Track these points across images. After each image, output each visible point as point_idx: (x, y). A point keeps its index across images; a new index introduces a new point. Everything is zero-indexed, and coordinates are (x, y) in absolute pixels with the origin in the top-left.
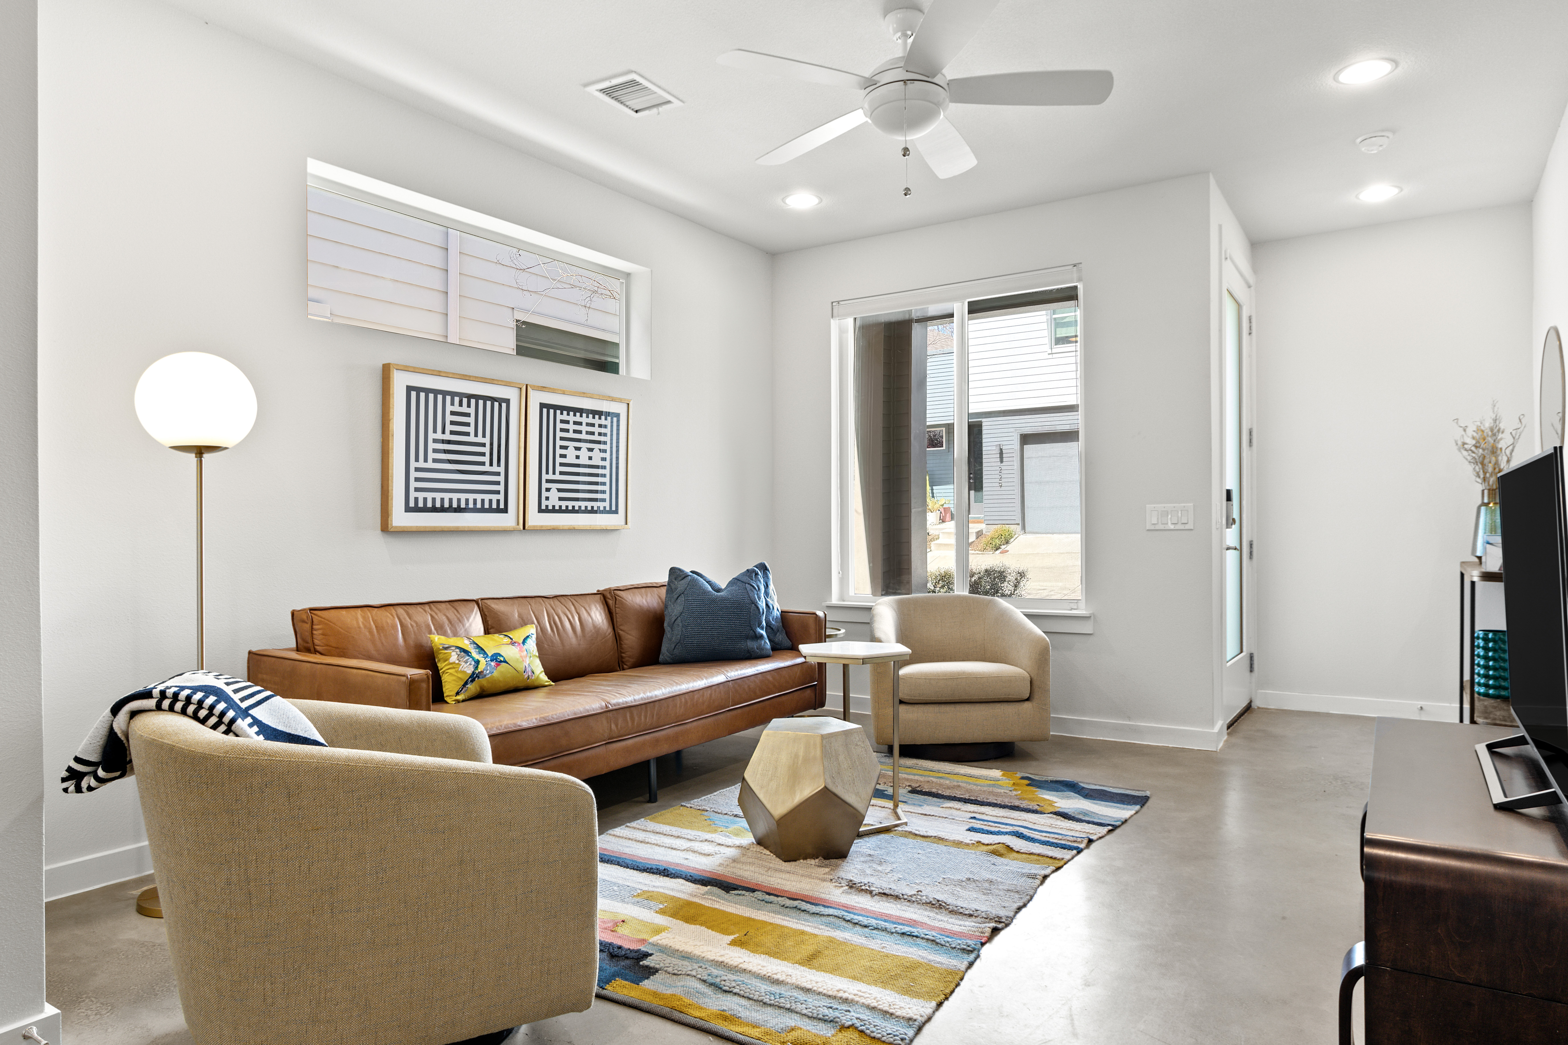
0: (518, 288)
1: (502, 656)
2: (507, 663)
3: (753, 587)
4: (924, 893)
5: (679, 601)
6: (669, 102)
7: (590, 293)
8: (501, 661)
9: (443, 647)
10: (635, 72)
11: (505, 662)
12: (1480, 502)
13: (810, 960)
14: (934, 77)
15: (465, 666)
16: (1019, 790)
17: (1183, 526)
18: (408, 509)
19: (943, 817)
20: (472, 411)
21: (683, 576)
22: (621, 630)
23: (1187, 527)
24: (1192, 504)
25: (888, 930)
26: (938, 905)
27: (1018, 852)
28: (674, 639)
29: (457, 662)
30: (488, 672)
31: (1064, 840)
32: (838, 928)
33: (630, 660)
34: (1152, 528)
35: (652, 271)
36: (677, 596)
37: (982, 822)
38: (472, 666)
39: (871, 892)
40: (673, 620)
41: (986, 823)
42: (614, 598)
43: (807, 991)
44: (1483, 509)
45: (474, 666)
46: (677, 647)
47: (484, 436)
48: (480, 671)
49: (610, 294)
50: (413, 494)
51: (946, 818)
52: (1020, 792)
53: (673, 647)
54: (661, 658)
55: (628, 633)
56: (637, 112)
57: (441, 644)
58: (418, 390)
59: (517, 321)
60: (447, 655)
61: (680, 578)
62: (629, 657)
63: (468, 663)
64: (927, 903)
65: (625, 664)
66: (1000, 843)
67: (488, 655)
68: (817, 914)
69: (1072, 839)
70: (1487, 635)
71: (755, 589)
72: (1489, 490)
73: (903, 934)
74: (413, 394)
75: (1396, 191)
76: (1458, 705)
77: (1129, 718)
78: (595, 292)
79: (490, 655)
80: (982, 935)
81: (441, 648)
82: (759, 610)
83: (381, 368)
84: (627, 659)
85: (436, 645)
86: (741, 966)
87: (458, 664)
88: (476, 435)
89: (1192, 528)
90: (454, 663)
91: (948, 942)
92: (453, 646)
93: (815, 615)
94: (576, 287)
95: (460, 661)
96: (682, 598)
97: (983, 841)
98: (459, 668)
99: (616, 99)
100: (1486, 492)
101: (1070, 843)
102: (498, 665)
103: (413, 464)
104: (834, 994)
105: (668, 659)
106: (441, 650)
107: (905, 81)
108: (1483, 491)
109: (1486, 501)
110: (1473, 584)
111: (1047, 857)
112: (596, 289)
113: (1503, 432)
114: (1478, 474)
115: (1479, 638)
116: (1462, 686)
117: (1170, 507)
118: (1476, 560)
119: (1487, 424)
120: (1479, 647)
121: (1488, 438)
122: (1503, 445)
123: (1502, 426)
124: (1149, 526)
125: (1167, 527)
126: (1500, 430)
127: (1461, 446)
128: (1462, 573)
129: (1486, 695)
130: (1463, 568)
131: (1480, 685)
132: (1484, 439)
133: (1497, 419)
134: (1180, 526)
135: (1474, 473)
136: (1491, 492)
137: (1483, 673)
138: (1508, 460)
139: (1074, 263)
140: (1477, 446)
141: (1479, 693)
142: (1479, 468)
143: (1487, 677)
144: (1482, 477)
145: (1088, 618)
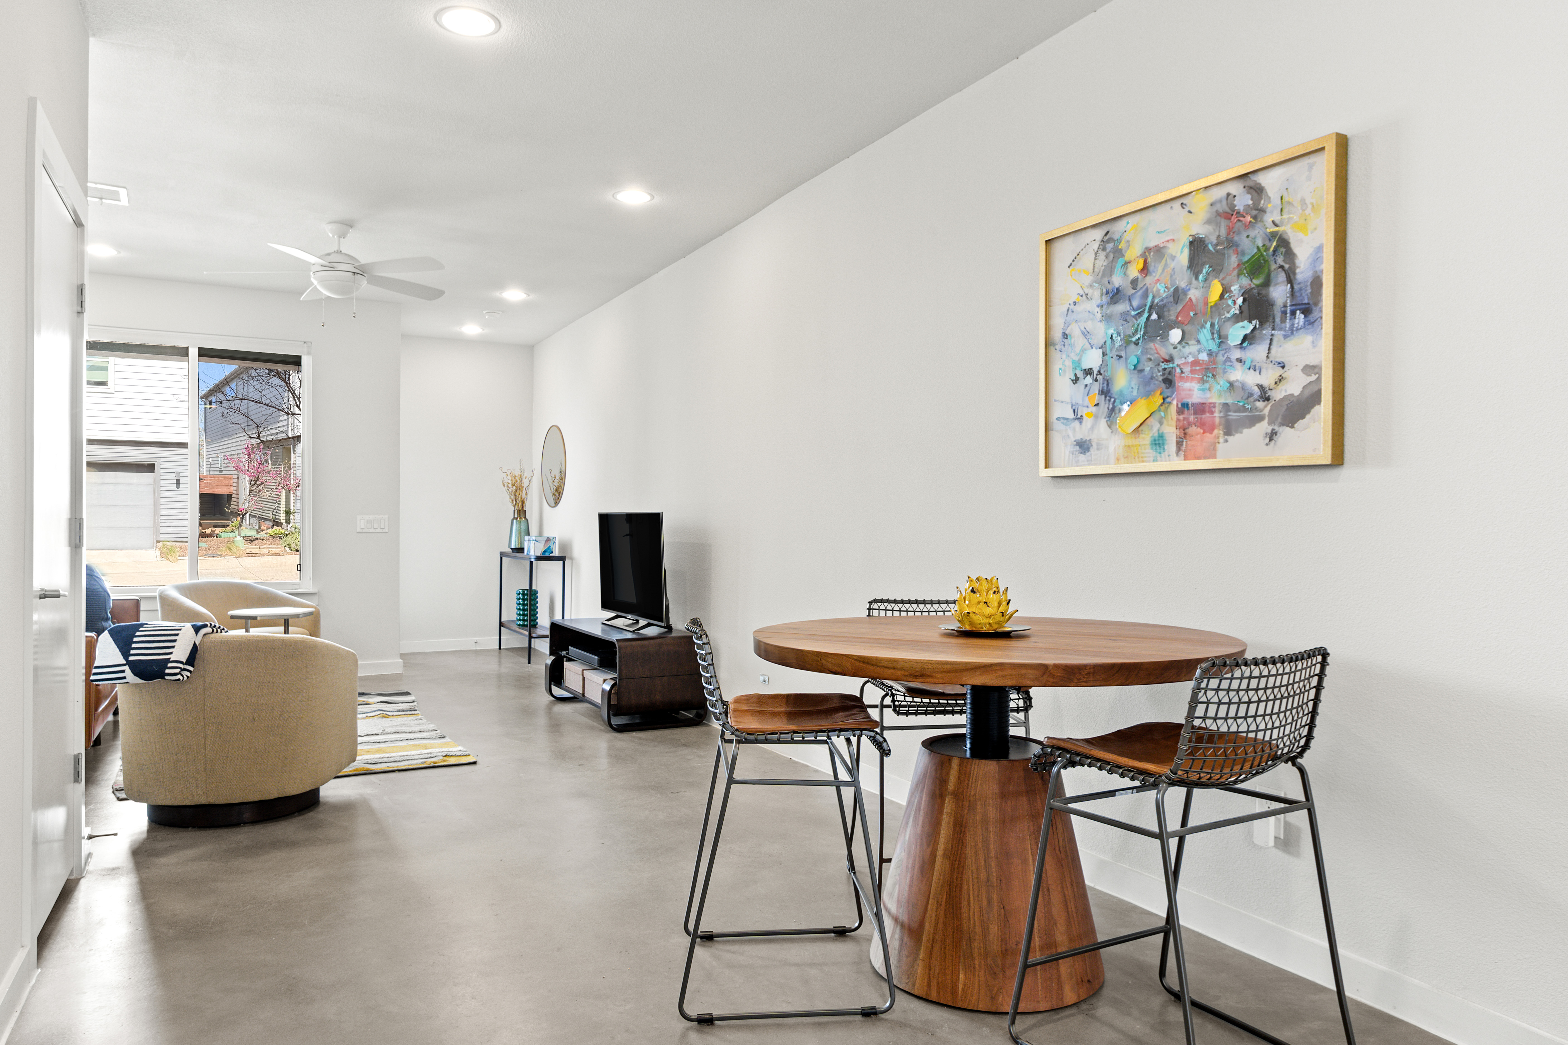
6: (119, 201)
12: (513, 517)
17: (381, 529)
23: (384, 531)
24: (387, 516)
31: (405, 709)
34: (361, 531)
44: (515, 521)
69: (410, 708)
70: (524, 592)
75: (481, 330)
76: (498, 637)
89: (387, 531)
93: (135, 601)
100: (516, 511)
107: (354, 273)
108: (514, 511)
109: (516, 516)
110: (532, 563)
113: (526, 478)
114: (513, 501)
115: (519, 594)
116: (501, 624)
117: (371, 517)
118: (511, 550)
119: (517, 473)
120: (519, 599)
121: (518, 481)
122: (525, 485)
123: (526, 475)
124: (358, 530)
125: (371, 531)
126: (525, 476)
127: (506, 484)
128: (501, 558)
129: (524, 625)
130: (502, 555)
131: (520, 620)
132: (517, 481)
133: (522, 471)
134: (379, 530)
135: (510, 500)
136: (519, 511)
137: (521, 613)
138: (526, 494)
139: (305, 341)
140: (513, 485)
141: (519, 625)
142: (513, 497)
143: (524, 615)
144: (514, 503)
145: (315, 594)
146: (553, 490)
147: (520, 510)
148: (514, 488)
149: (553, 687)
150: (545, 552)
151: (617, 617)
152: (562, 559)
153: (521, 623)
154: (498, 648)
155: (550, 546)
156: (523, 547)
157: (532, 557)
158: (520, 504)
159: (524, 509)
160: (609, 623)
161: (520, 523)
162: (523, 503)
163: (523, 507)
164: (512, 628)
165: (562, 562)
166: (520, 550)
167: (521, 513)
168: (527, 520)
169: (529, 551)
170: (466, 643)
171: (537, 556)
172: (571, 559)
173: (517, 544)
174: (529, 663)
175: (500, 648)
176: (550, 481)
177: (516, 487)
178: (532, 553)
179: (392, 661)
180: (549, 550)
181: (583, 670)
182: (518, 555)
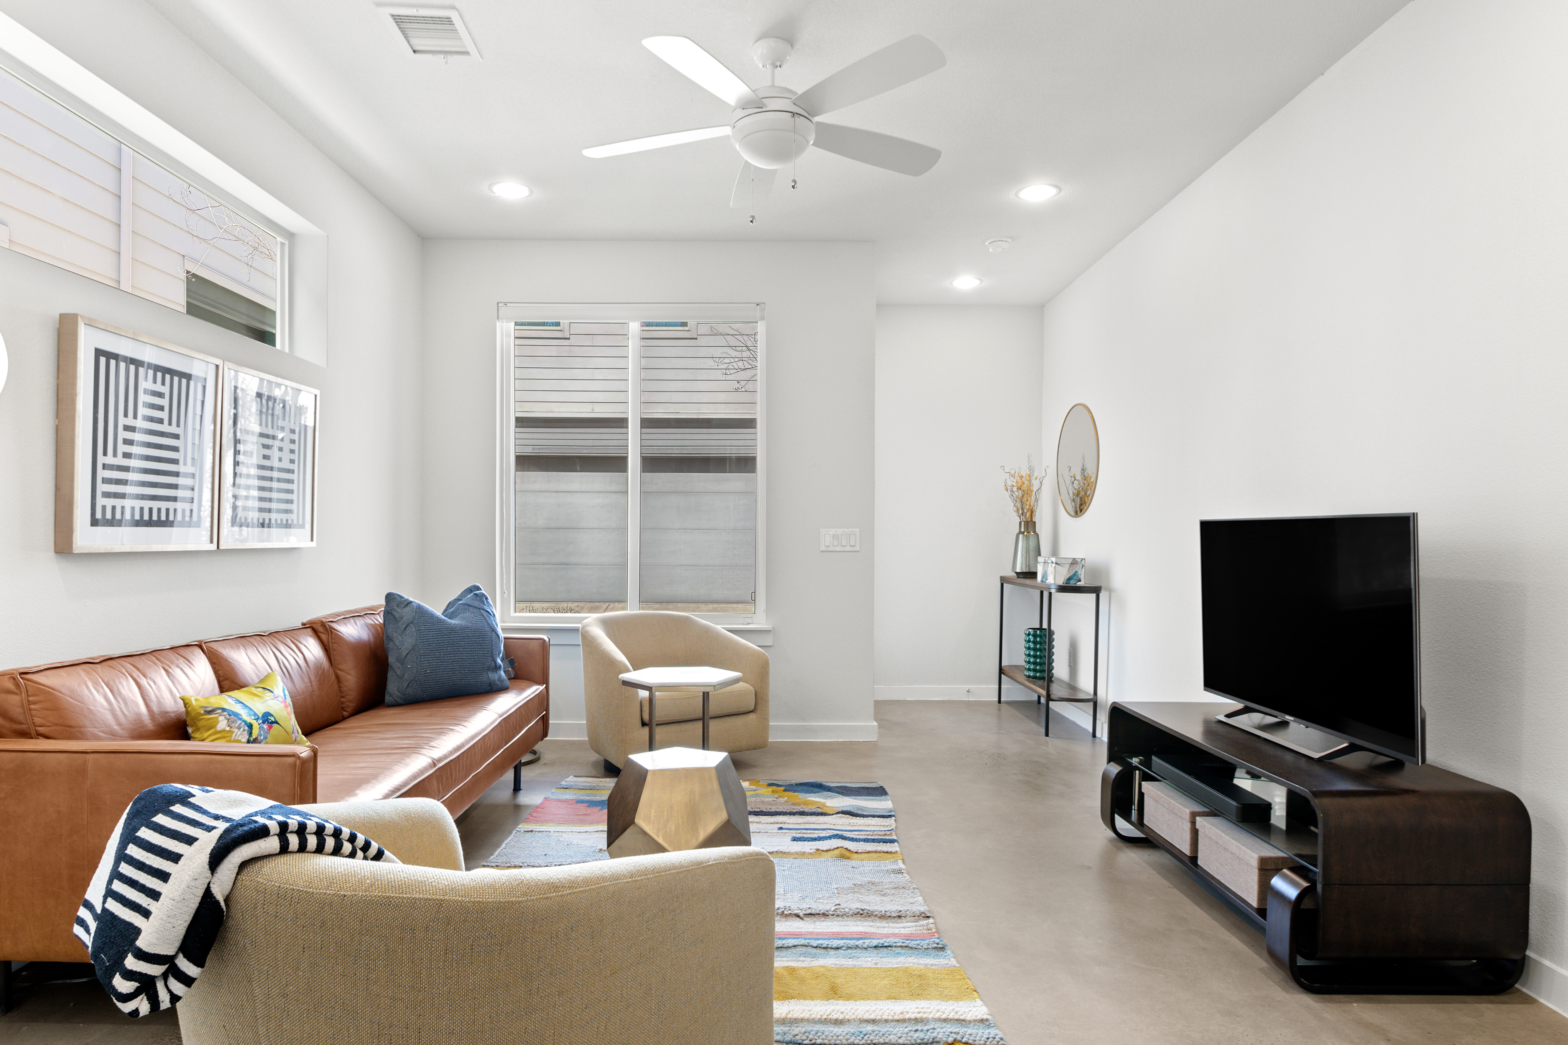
0: (189, 232)
1: (273, 716)
2: (278, 724)
3: (488, 612)
4: (842, 906)
5: (408, 631)
6: (467, 53)
7: (252, 249)
8: (272, 723)
9: (205, 711)
10: (457, 10)
11: (276, 722)
12: (1018, 531)
13: (834, 993)
14: (814, 116)
15: (239, 733)
16: (786, 796)
17: (851, 548)
18: (94, 522)
19: (755, 832)
20: (166, 390)
21: (406, 603)
22: (340, 670)
23: (855, 549)
24: (859, 529)
25: (860, 946)
26: (863, 914)
27: (856, 852)
28: (406, 676)
29: (228, 729)
30: (262, 738)
31: (876, 835)
32: (814, 956)
33: (350, 704)
34: (826, 549)
35: (328, 236)
36: (404, 626)
37: (796, 832)
38: (246, 732)
39: (798, 916)
40: (405, 655)
41: (799, 831)
42: (329, 632)
43: (874, 1021)
44: (1021, 536)
45: (248, 731)
46: (411, 685)
47: (178, 426)
48: (254, 737)
49: (268, 254)
50: (101, 501)
51: (759, 832)
52: (786, 798)
53: (406, 686)
54: (388, 699)
55: (348, 673)
56: (414, 51)
57: (202, 707)
58: (109, 355)
59: (188, 272)
60: (211, 721)
61: (403, 605)
62: (350, 701)
63: (242, 729)
64: (856, 914)
65: (345, 711)
66: (838, 848)
67: (258, 716)
68: (781, 947)
69: (882, 833)
70: (1036, 632)
71: (491, 615)
72: (1025, 522)
73: (876, 947)
74: (103, 360)
75: (978, 282)
76: (998, 686)
77: (804, 720)
78: (256, 249)
79: (260, 716)
80: (930, 932)
81: (202, 712)
82: (499, 638)
83: (58, 321)
84: (347, 703)
85: (194, 710)
86: (789, 1016)
87: (229, 731)
88: (170, 424)
89: (858, 550)
90: (224, 731)
91: (918, 945)
92: (218, 709)
93: (541, 641)
94: (240, 240)
95: (231, 727)
96: (412, 629)
97: (821, 848)
98: (231, 736)
99: (403, 31)
100: (1023, 523)
101: (883, 837)
102: (270, 727)
103: (101, 460)
104: (901, 1017)
105: (399, 700)
106: (203, 715)
107: (793, 114)
108: (1020, 523)
109: (1023, 530)
110: (1050, 594)
111: (884, 852)
112: (257, 245)
113: (1036, 479)
114: (1018, 510)
115: (1029, 634)
116: (1001, 671)
117: (840, 531)
118: (1015, 575)
119: (1024, 472)
120: (1029, 641)
121: (1026, 483)
122: (1035, 489)
123: (1036, 474)
124: (823, 548)
125: (838, 549)
126: (1034, 477)
127: (1009, 487)
128: (1002, 585)
129: (1035, 677)
130: (1004, 580)
131: (1029, 670)
132: (1024, 483)
133: (1031, 469)
134: (848, 548)
135: (1015, 509)
136: (1027, 524)
137: (1032, 660)
138: (1037, 500)
139: (758, 302)
140: (1019, 488)
141: (1029, 677)
142: (1019, 505)
143: (1035, 663)
144: (1020, 512)
145: (769, 631)
146: (1071, 495)
147: (1028, 522)
148: (1020, 492)
149: (1118, 818)
150: (1069, 579)
151: (1246, 710)
152: (1096, 590)
153: (1032, 674)
154: (997, 699)
155: (1076, 572)
156: (1033, 570)
157: (1053, 587)
158: (1028, 514)
159: (1034, 520)
160: (1230, 721)
161: (1027, 538)
162: (1032, 512)
163: (1032, 518)
164: (1018, 679)
165: (1094, 595)
166: (1032, 575)
167: (1029, 526)
168: (1038, 535)
169: (1045, 576)
170: (956, 691)
171: (1060, 586)
172: (1110, 590)
173: (1024, 566)
174: (1047, 735)
175: (999, 702)
176: (1068, 482)
177: (1023, 491)
178: (1050, 580)
179: (864, 724)
180: (1074, 576)
181: (1194, 815)
182: (1028, 582)
